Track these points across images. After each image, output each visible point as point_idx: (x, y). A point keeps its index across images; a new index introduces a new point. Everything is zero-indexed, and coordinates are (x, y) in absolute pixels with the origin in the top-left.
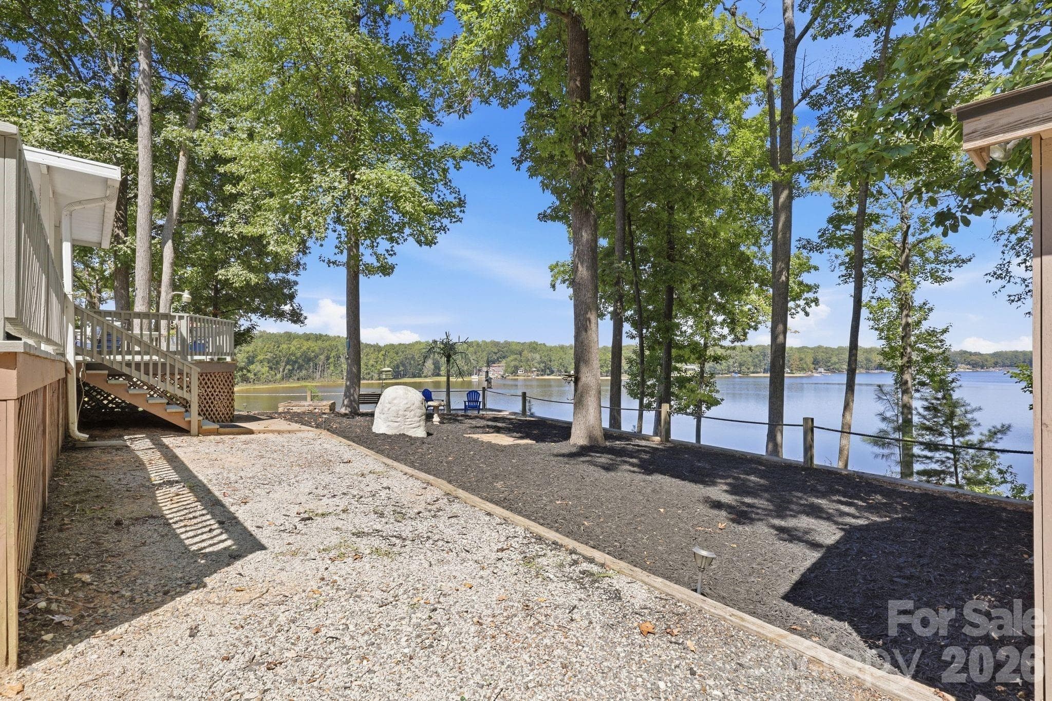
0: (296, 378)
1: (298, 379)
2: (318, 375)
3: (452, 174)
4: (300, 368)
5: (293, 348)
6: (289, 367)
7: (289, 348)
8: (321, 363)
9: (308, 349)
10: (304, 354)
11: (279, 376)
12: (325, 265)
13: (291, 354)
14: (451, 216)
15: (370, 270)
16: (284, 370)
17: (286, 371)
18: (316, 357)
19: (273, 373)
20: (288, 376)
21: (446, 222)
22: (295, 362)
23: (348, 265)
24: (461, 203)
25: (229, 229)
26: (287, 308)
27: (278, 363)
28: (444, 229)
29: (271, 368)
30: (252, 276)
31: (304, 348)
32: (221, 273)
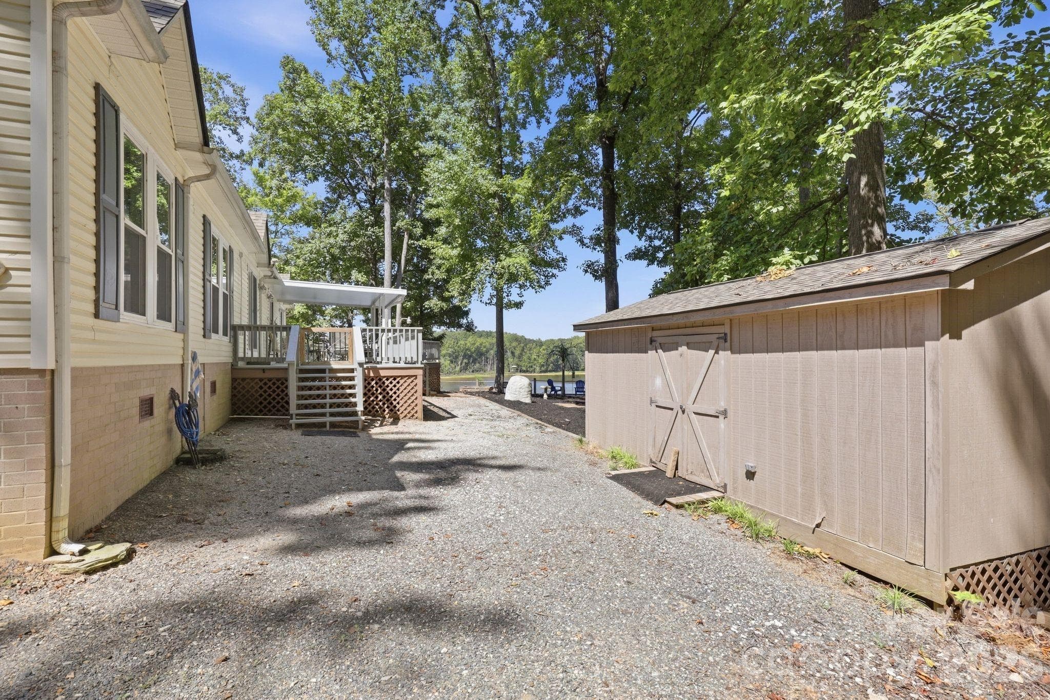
0: (471, 370)
1: (473, 371)
2: (489, 367)
3: (558, 242)
4: (474, 361)
5: (468, 344)
6: (465, 361)
7: (466, 344)
8: (491, 357)
9: (481, 344)
10: (478, 349)
11: (458, 368)
12: (484, 305)
13: (467, 349)
14: (559, 267)
15: (510, 305)
16: (461, 364)
17: (463, 364)
18: (487, 351)
19: (453, 366)
20: (464, 369)
21: (555, 271)
22: (470, 356)
23: (496, 304)
24: (564, 260)
25: (431, 276)
26: (464, 321)
27: (457, 357)
28: (554, 276)
29: (452, 362)
30: (444, 304)
31: (478, 344)
32: (427, 304)
